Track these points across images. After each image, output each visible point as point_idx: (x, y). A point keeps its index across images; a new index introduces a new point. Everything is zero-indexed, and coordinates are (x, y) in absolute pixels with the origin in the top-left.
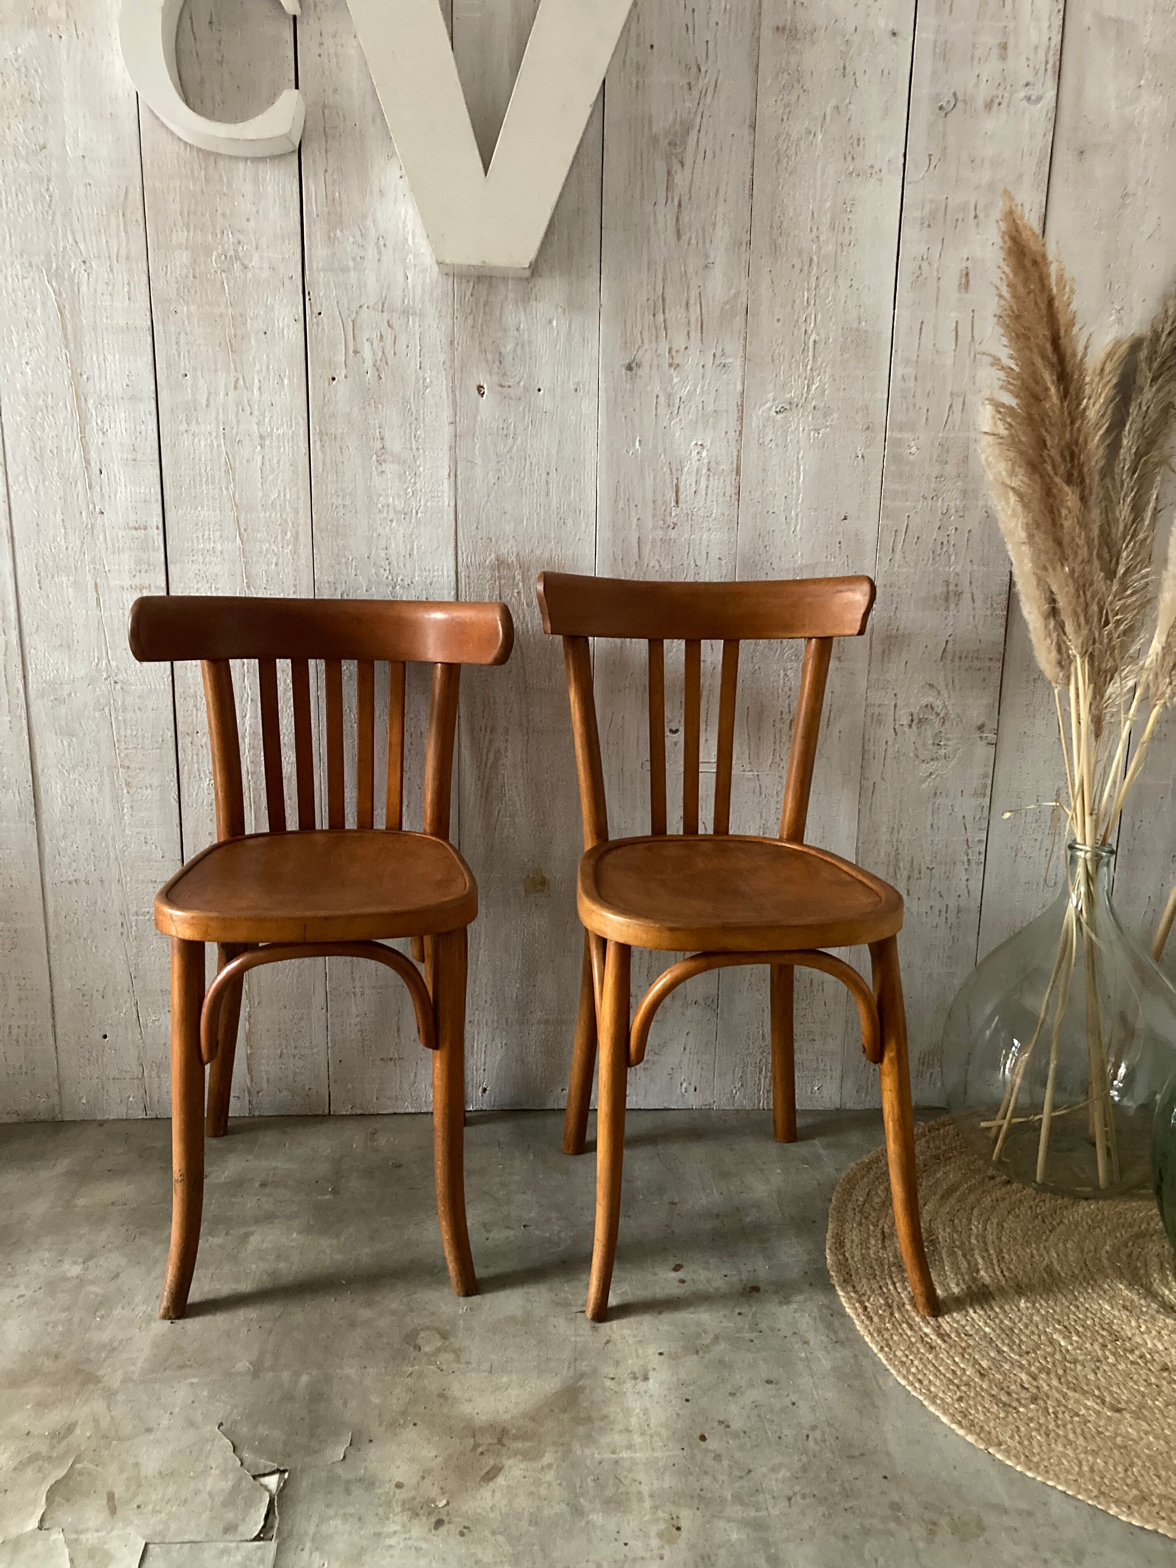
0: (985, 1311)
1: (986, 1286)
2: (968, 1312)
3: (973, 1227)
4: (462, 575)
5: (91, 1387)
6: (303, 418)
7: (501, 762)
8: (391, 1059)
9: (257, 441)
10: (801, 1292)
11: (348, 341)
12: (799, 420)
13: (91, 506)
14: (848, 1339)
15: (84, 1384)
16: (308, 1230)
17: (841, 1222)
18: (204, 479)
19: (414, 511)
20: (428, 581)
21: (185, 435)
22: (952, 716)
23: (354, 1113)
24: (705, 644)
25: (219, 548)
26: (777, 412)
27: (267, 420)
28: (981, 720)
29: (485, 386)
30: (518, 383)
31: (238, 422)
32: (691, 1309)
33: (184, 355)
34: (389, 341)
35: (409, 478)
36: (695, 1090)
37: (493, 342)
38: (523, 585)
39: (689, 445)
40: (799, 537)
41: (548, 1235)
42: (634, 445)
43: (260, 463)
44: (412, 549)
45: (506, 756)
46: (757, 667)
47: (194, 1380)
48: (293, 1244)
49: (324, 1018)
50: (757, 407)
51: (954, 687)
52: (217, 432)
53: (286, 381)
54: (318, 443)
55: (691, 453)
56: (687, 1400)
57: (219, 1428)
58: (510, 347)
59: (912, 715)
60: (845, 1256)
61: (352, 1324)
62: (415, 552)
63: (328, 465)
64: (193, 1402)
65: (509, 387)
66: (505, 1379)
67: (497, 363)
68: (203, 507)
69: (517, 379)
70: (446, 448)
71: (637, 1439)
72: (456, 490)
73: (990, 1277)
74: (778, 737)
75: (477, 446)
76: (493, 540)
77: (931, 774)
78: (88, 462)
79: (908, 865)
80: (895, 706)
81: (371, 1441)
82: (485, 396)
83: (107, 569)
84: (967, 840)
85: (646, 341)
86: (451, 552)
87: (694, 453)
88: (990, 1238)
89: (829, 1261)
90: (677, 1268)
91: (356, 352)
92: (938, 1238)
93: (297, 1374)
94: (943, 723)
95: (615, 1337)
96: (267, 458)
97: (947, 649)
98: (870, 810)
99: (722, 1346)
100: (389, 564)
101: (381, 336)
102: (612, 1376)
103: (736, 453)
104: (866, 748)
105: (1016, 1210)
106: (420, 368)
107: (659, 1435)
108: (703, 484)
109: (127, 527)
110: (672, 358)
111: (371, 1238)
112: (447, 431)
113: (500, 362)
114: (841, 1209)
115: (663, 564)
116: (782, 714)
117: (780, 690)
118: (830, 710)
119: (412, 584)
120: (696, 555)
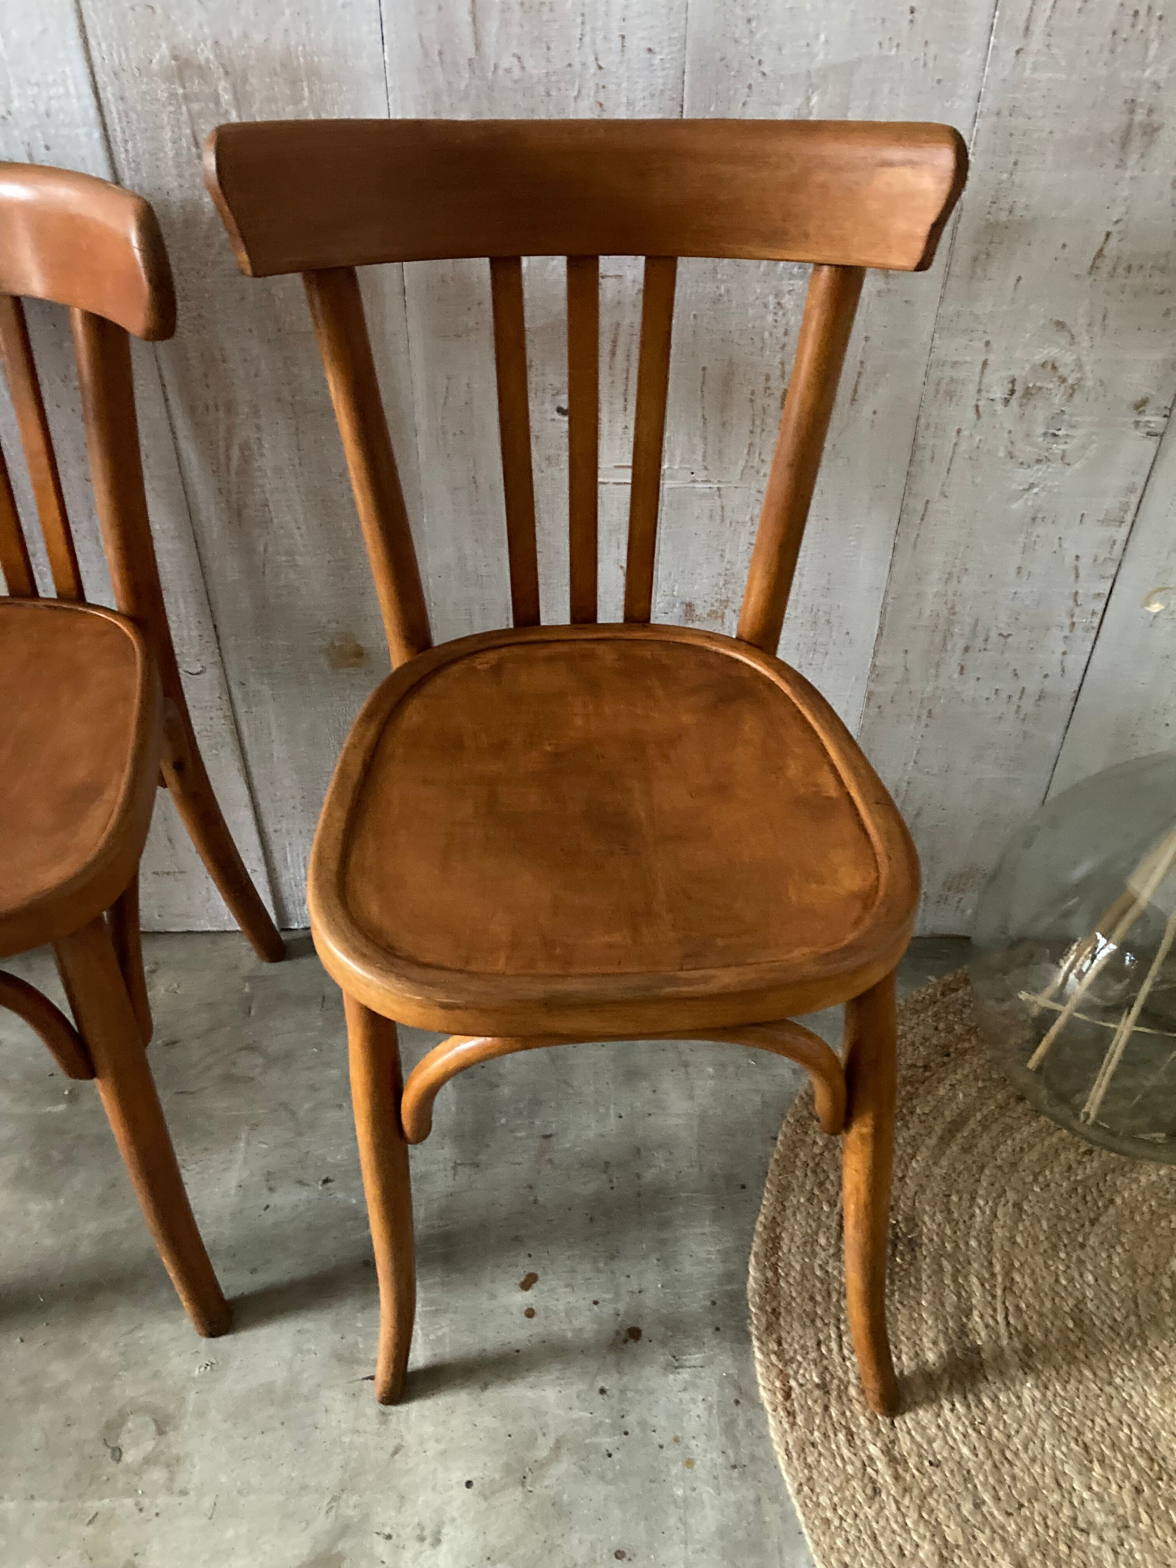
0: (969, 1407)
1: (978, 1350)
2: (941, 1407)
3: (977, 1211)
4: (108, 94)
7: (256, 465)
10: (700, 1344)
14: (753, 1458)
17: (784, 1190)
20: (42, 108)
22: (1090, 383)
24: (607, 264)
28: (1144, 391)
32: (531, 1379)
41: (354, 1201)
45: (262, 455)
46: (722, 291)
51: (1104, 327)
59: (1013, 382)
60: (776, 1272)
61: (35, 1397)
73: (987, 1326)
74: (758, 422)
76: (159, 10)
77: (1032, 486)
79: (967, 630)
80: (985, 364)
84: (1076, 593)
86: (74, 41)
88: (1000, 1233)
89: (751, 1281)
90: (528, 1283)
92: (920, 1235)
94: (1071, 395)
95: (410, 1439)
97: (1105, 252)
98: (915, 546)
99: (564, 1466)
102: (387, 1531)
104: (920, 441)
105: (1047, 1173)
111: (103, 1201)
114: (787, 1165)
115: (529, 63)
116: (768, 378)
117: (766, 334)
118: (860, 374)
119: (9, 113)
120: (599, 42)
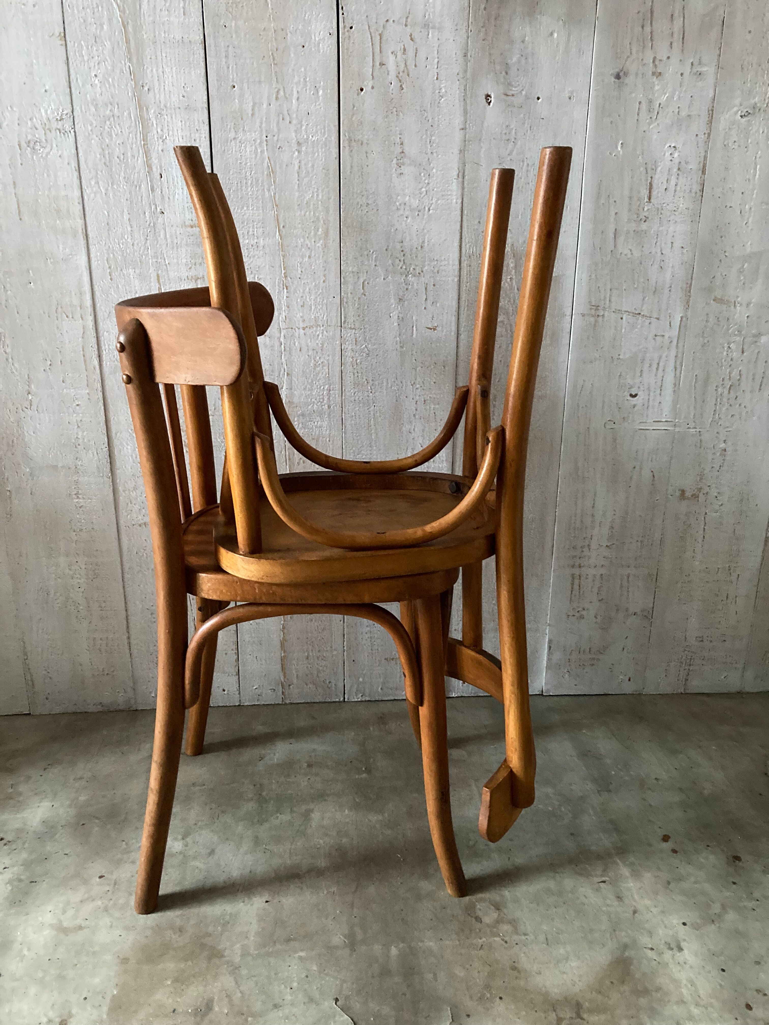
4: (464, 264)
5: (216, 961)
6: (335, 126)
8: (393, 659)
9: (295, 147)
11: (376, 54)
12: (760, 123)
13: (153, 207)
15: (209, 959)
16: (356, 807)
18: (250, 182)
19: (427, 209)
20: (436, 270)
21: (233, 142)
23: (363, 699)
25: (261, 242)
26: (741, 116)
27: (304, 128)
29: (492, 96)
30: (521, 92)
31: (279, 130)
33: (232, 67)
34: (411, 53)
35: (424, 178)
36: (629, 680)
37: (501, 54)
38: (516, 272)
39: (664, 147)
40: (750, 228)
42: (617, 148)
43: (296, 168)
44: (423, 242)
46: (706, 341)
47: (302, 954)
48: (348, 820)
49: (342, 628)
50: (725, 113)
52: (261, 139)
53: (321, 92)
54: (347, 148)
55: (664, 155)
56: (723, 970)
57: (336, 1003)
58: (515, 59)
61: (418, 897)
62: (426, 244)
63: (355, 169)
64: (307, 977)
65: (513, 95)
66: (562, 951)
67: (504, 73)
68: (248, 207)
69: (520, 88)
70: (456, 151)
71: (695, 1011)
72: (463, 188)
74: (718, 400)
75: (483, 150)
78: (150, 167)
81: (468, 1016)
82: (491, 104)
83: (167, 263)
85: (634, 51)
86: (456, 244)
87: (668, 154)
90: (665, 839)
91: (382, 64)
93: (386, 947)
95: (639, 907)
96: (303, 162)
99: (732, 915)
100: (404, 255)
101: (405, 50)
102: (650, 946)
103: (703, 154)
106: (437, 79)
107: (712, 1005)
108: (673, 183)
109: (184, 225)
110: (656, 66)
112: (458, 136)
113: (507, 73)
115: (634, 252)
116: (723, 380)
117: (723, 360)
118: (763, 378)
119: (422, 271)
120: (663, 245)
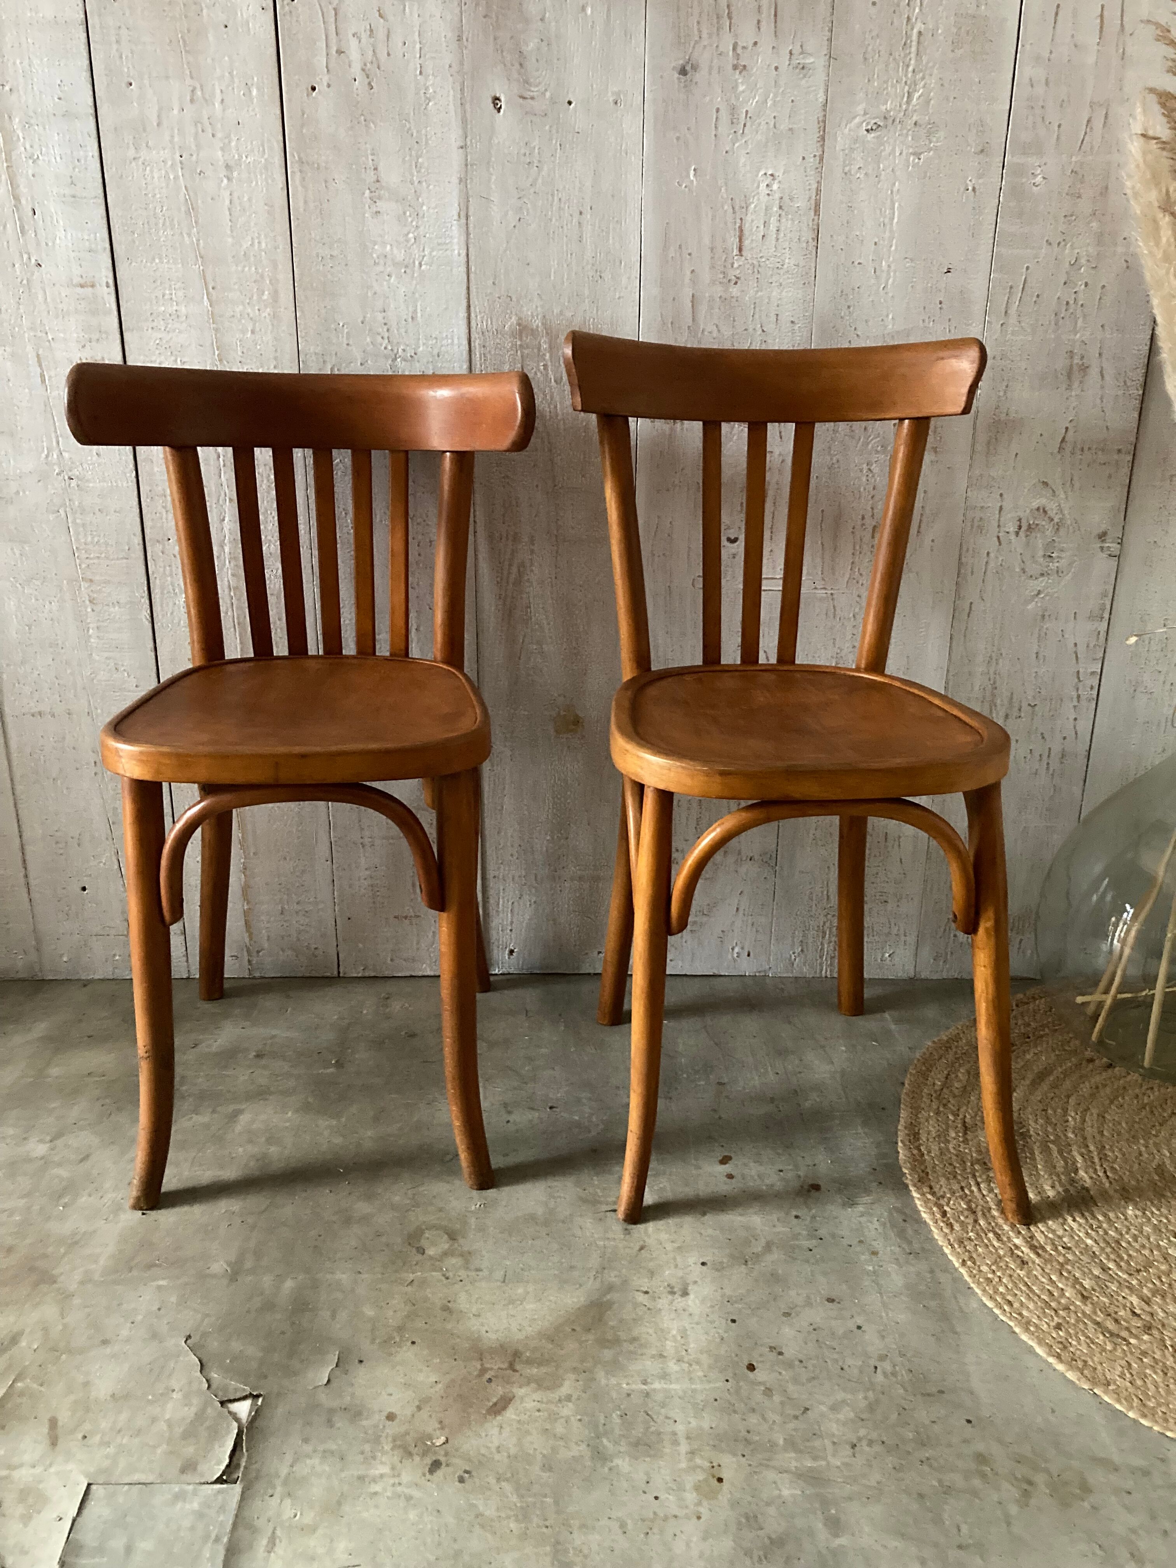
0: (1086, 1219)
1: (1087, 1190)
2: (1066, 1220)
3: (1070, 1119)
4: (476, 344)
5: (44, 1288)
6: (278, 142)
7: (526, 578)
8: (406, 917)
9: (223, 173)
10: (867, 1191)
11: (330, 38)
12: (895, 141)
13: (25, 256)
14: (923, 1249)
15: (36, 1284)
16: (306, 1108)
17: (916, 1110)
18: (161, 221)
19: (417, 263)
20: (435, 352)
21: (134, 164)
22: (1069, 522)
23: (367, 974)
24: (773, 428)
25: (183, 310)
26: (867, 131)
27: (233, 144)
28: (1103, 527)
29: (503, 99)
30: (543, 94)
31: (198, 146)
32: (740, 1210)
33: (127, 57)
34: (381, 34)
35: (410, 220)
36: (749, 955)
37: (512, 37)
38: (551, 357)
39: (757, 176)
40: (890, 295)
41: (577, 1118)
42: (688, 176)
43: (227, 202)
44: (415, 311)
45: (532, 571)
46: (834, 461)
47: (161, 1283)
48: (288, 1124)
49: (329, 871)
50: (843, 124)
51: (1072, 485)
52: (173, 159)
53: (255, 92)
54: (298, 174)
55: (758, 187)
56: (734, 1321)
57: (186, 1342)
58: (531, 45)
59: (1020, 520)
60: (920, 1150)
61: (348, 1221)
62: (419, 315)
63: (312, 205)
64: (159, 1309)
65: (532, 98)
66: (520, 1291)
67: (517, 66)
68: (160, 259)
69: (542, 88)
70: (455, 180)
71: (673, 1367)
72: (468, 234)
73: (1091, 1178)
74: (858, 548)
75: (494, 178)
76: (514, 299)
77: (1039, 592)
78: (17, 198)
79: (1006, 702)
80: (1001, 508)
81: (361, 1362)
82: (502, 111)
83: (50, 338)
84: (1078, 672)
85: (705, 35)
86: (463, 314)
87: (763, 186)
88: (1089, 1131)
89: (901, 1156)
90: (725, 1160)
91: (340, 52)
92: (1028, 1131)
93: (280, 1279)
94: (1058, 529)
95: (651, 1241)
96: (235, 195)
97: (1066, 439)
98: (965, 636)
99: (776, 1255)
100: (388, 330)
101: (371, 30)
102: (645, 1289)
103: (815, 186)
104: (964, 560)
105: (1120, 1099)
106: (421, 73)
107: (698, 1363)
108: (773, 228)
109: (70, 284)
110: (737, 56)
111: (376, 1119)
112: (456, 157)
113: (521, 65)
114: (915, 1095)
115: (723, 329)
116: (863, 518)
117: (862, 489)
118: (922, 515)
119: (415, 354)
120: (764, 317)
